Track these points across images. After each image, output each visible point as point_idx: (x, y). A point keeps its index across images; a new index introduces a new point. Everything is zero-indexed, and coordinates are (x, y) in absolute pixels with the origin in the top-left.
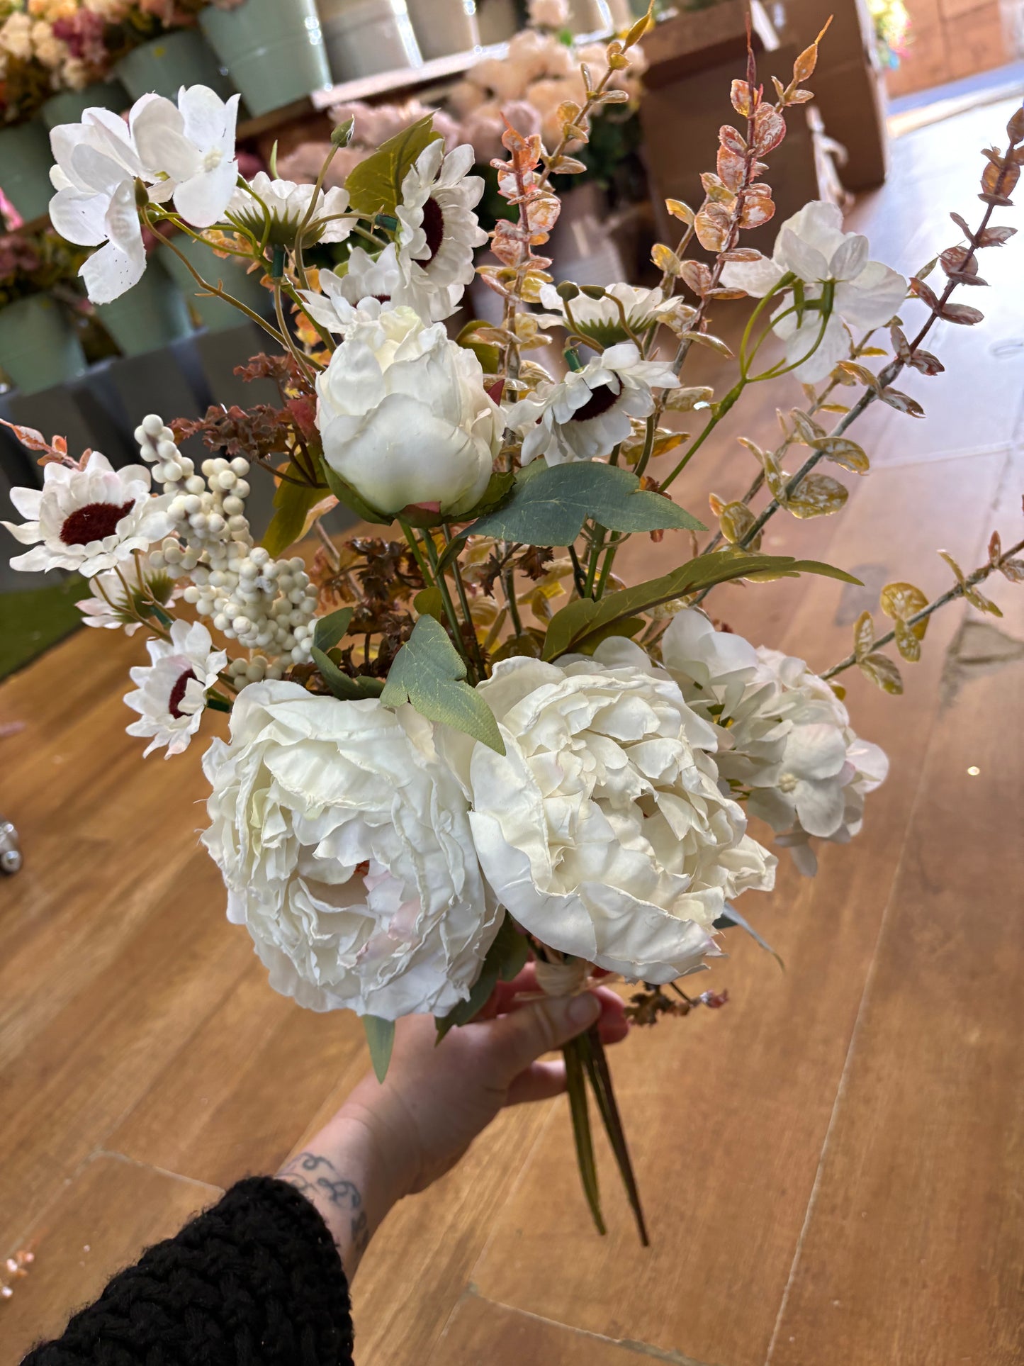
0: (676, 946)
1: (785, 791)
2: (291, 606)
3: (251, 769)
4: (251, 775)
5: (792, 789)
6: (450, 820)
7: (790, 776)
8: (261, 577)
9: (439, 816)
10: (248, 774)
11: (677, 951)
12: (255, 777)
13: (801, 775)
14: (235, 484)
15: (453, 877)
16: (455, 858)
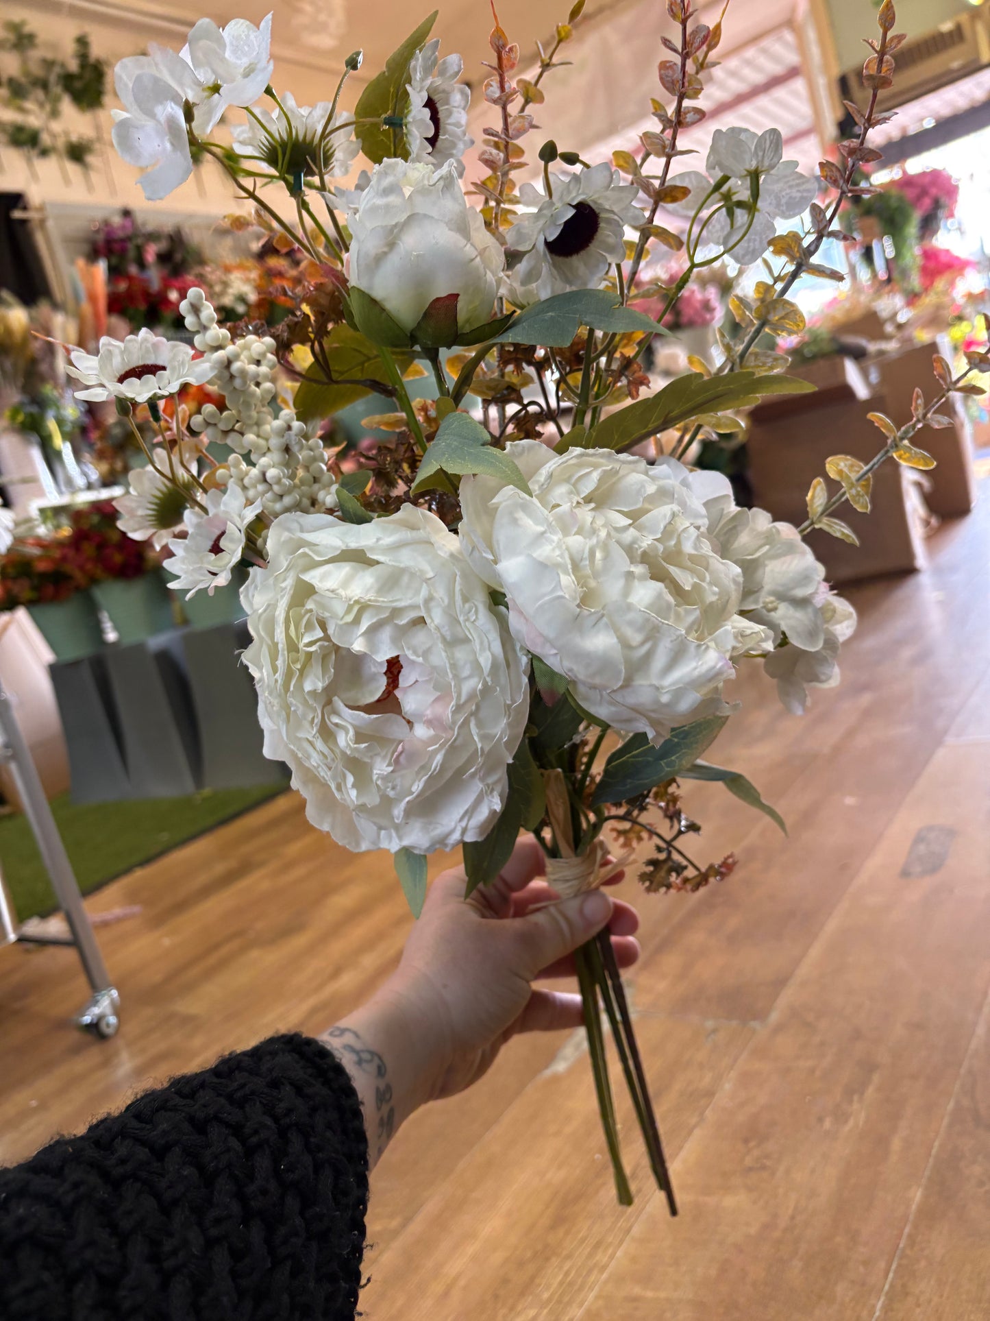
0: (695, 668)
1: (770, 611)
2: (312, 479)
3: (289, 583)
4: (289, 588)
5: (775, 609)
6: (474, 609)
7: (772, 598)
8: (289, 432)
9: (464, 606)
10: (286, 588)
11: (696, 673)
12: (292, 592)
13: (783, 596)
14: (264, 355)
15: (482, 660)
16: (482, 643)
